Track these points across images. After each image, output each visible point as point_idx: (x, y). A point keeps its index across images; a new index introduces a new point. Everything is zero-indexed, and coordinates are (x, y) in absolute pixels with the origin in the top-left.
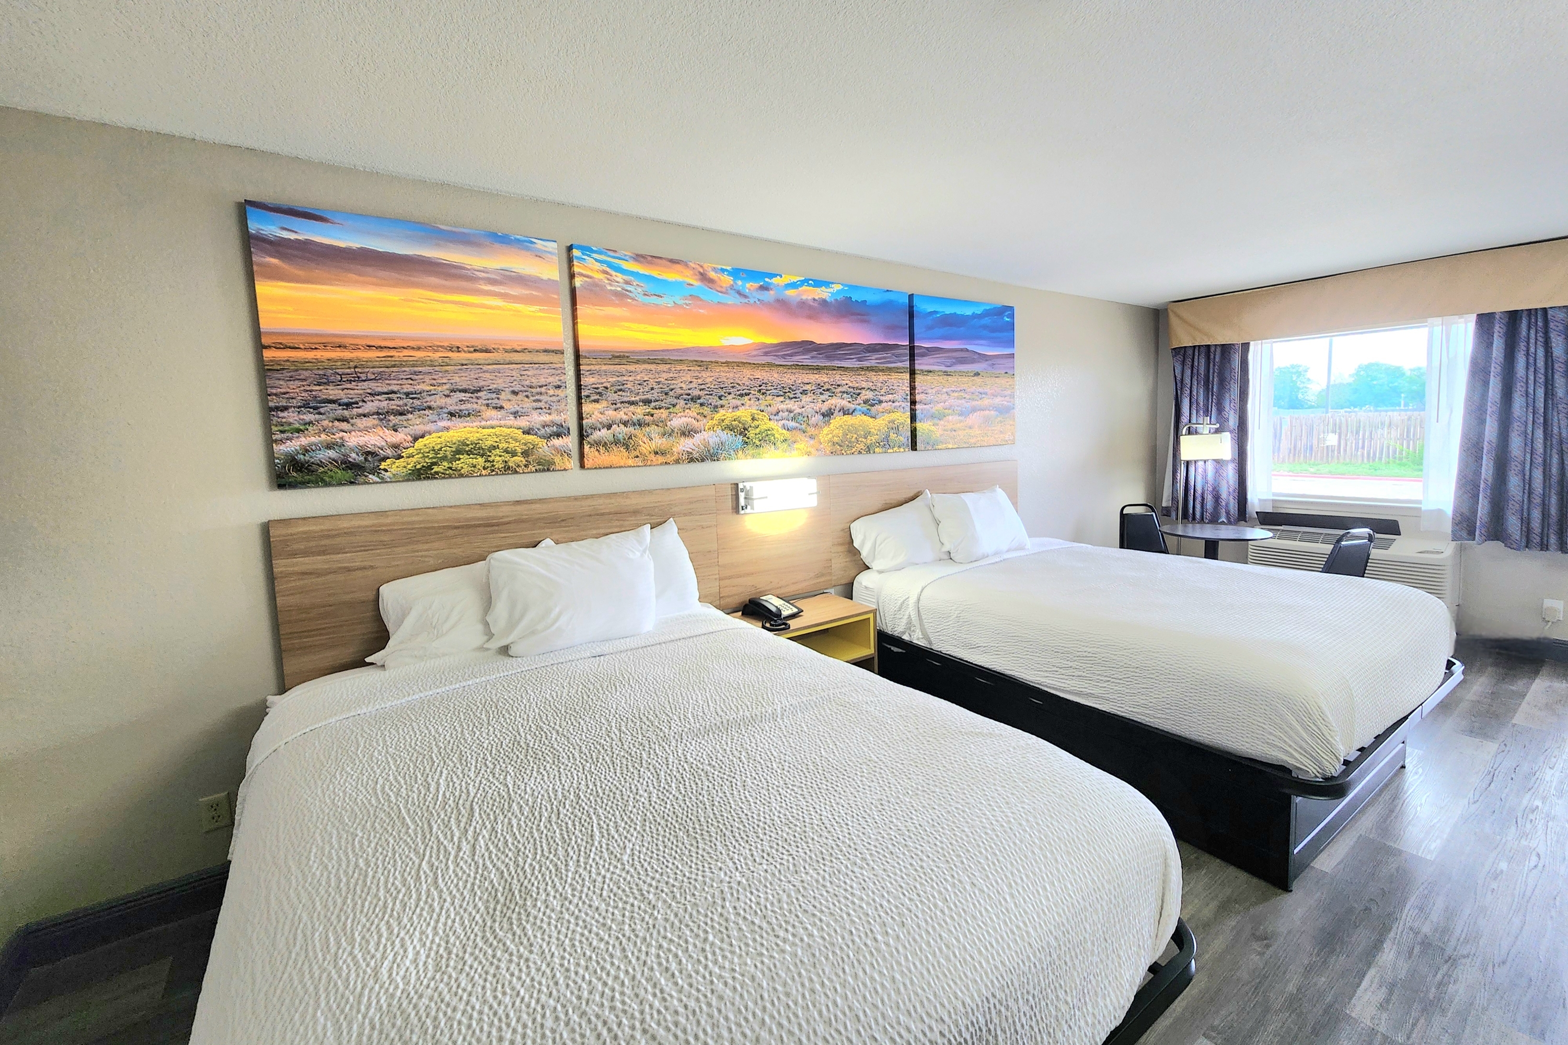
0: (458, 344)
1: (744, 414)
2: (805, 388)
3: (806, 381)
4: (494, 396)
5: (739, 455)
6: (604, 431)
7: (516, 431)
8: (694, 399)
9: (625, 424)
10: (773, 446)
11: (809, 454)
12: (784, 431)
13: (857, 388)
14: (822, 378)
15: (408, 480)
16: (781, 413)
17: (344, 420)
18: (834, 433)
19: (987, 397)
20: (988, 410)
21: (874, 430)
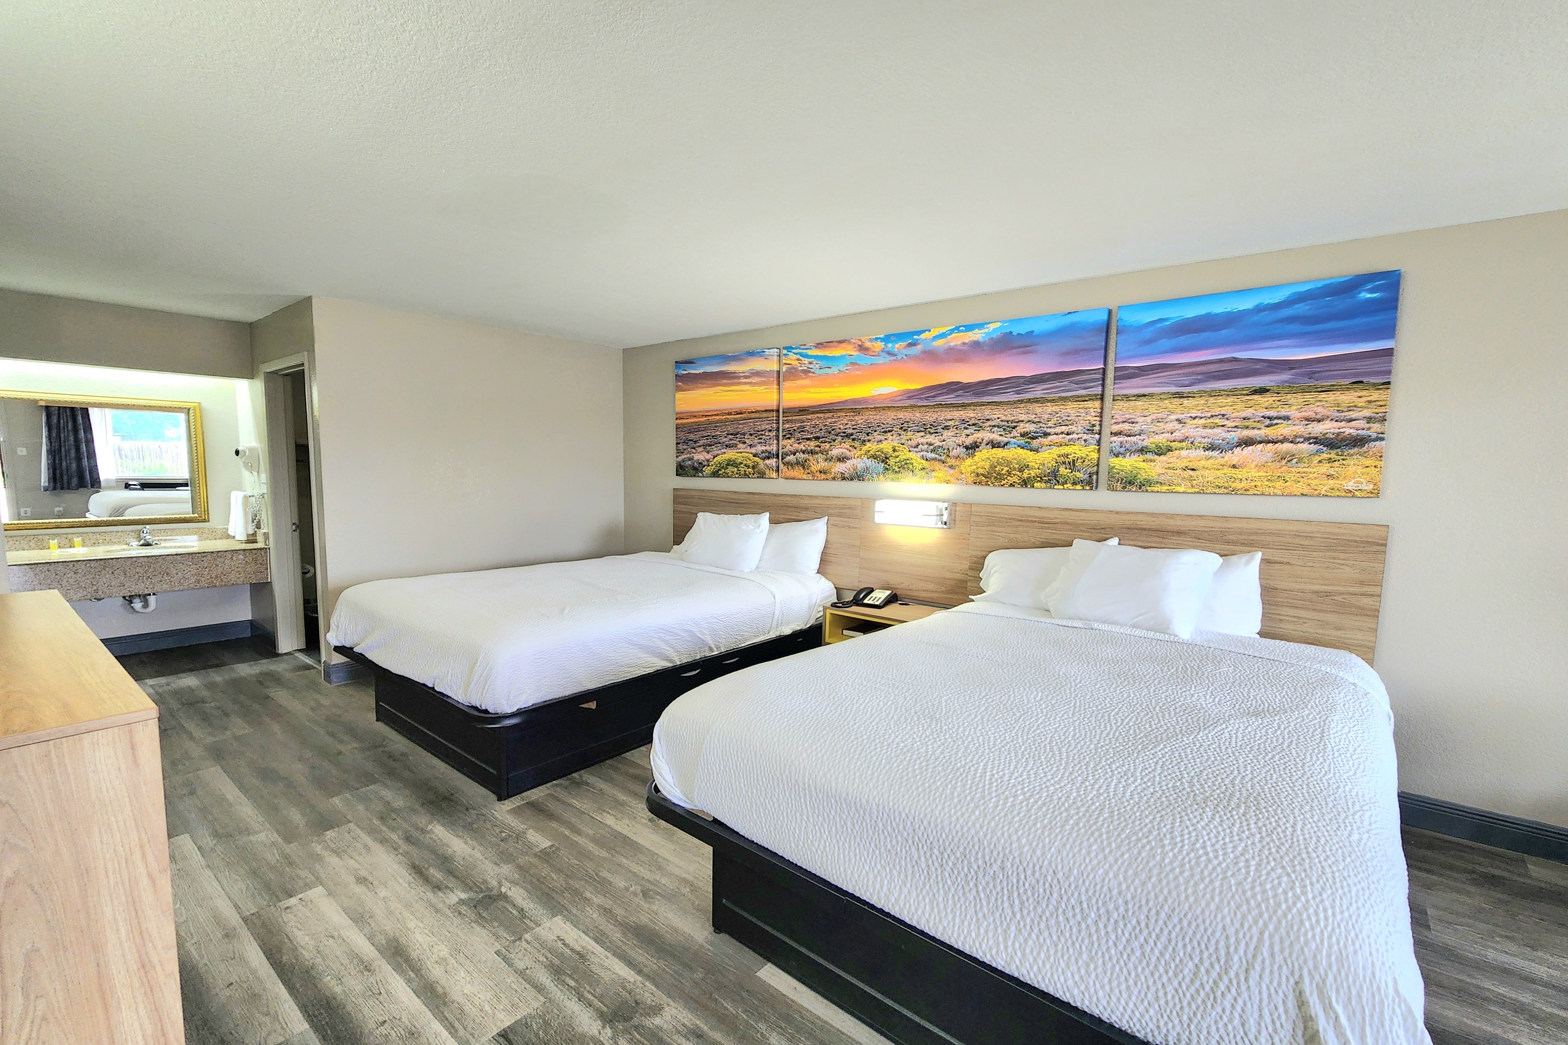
0: (731, 411)
1: (887, 446)
2: (947, 424)
3: (949, 417)
4: (743, 436)
5: (880, 478)
6: (792, 456)
7: (750, 455)
8: (848, 436)
9: (804, 452)
10: (911, 473)
11: (948, 482)
12: (922, 461)
13: (1012, 421)
14: (969, 414)
15: (710, 477)
16: (920, 446)
17: (694, 448)
18: (979, 464)
19: (1290, 422)
20: (1292, 442)
21: (1033, 464)
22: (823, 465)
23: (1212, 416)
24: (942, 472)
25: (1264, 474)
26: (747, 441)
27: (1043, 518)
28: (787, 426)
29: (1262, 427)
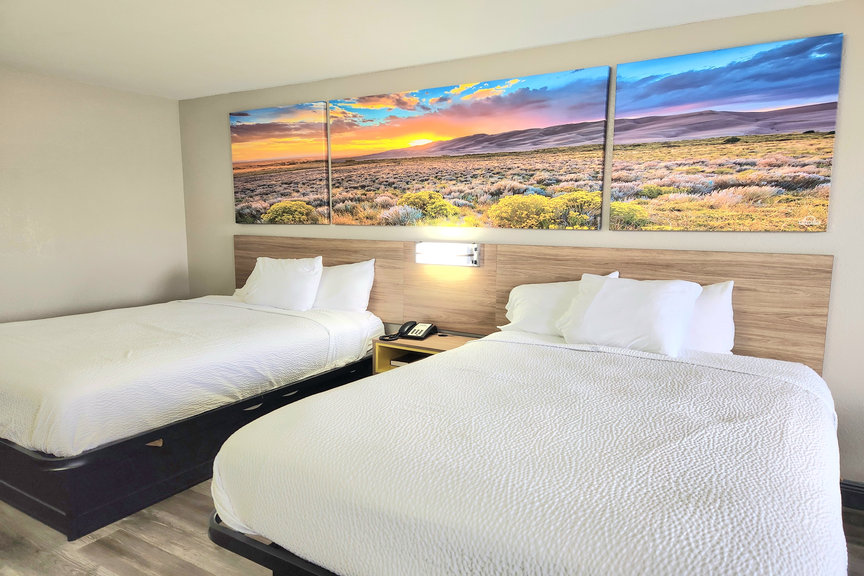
0: (284, 162)
1: (424, 194)
2: (475, 173)
3: (476, 167)
4: (296, 185)
5: (419, 223)
6: (341, 204)
7: (304, 203)
8: (390, 184)
9: (352, 200)
10: (445, 218)
11: (477, 225)
12: (455, 207)
13: (530, 170)
14: (493, 163)
15: (268, 224)
16: (453, 194)
17: (251, 197)
18: (503, 209)
19: (756, 168)
20: (757, 185)
21: (548, 208)
22: (370, 211)
23: (694, 163)
24: (472, 216)
25: (736, 213)
26: (301, 190)
27: (557, 255)
28: (336, 175)
29: (734, 172)
